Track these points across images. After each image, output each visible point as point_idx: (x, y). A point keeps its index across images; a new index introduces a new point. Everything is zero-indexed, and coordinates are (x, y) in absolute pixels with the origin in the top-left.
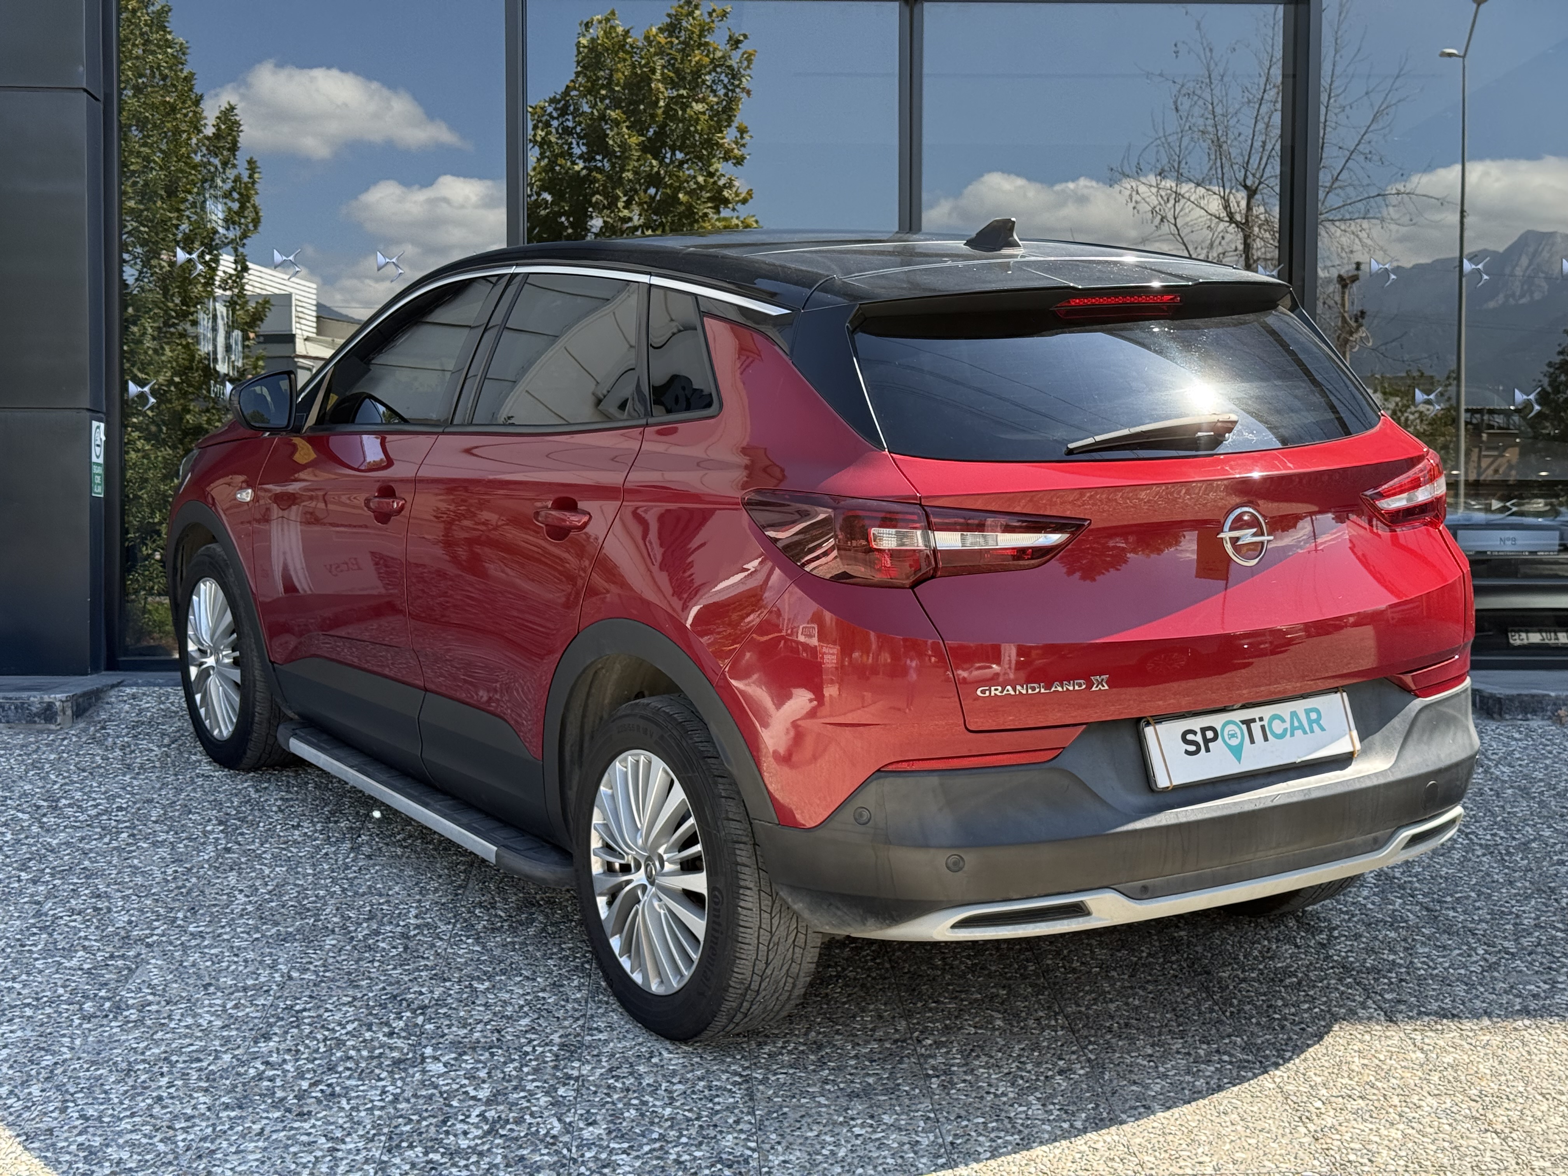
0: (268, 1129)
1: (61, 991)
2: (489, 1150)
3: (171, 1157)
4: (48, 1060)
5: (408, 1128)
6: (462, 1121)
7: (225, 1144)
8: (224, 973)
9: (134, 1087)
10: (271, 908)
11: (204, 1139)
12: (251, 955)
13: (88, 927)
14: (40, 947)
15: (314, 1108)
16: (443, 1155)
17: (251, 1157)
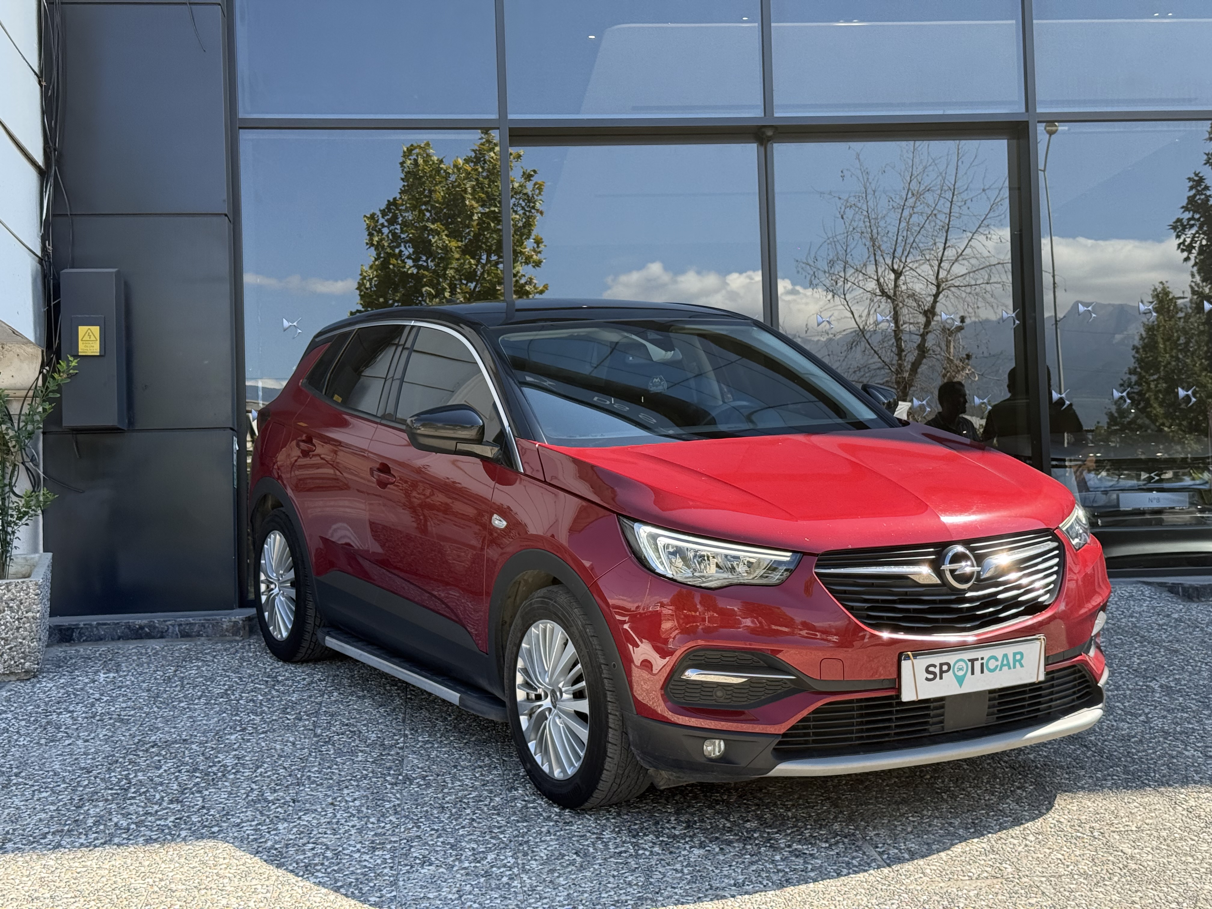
0: (552, 831)
1: (365, 772)
2: (694, 834)
3: (502, 845)
4: (387, 805)
5: (636, 827)
6: (668, 822)
7: (530, 838)
8: (460, 760)
9: (452, 814)
10: (463, 727)
11: (517, 836)
12: (469, 751)
13: (354, 741)
14: (332, 752)
15: (571, 819)
16: (668, 837)
17: (551, 843)
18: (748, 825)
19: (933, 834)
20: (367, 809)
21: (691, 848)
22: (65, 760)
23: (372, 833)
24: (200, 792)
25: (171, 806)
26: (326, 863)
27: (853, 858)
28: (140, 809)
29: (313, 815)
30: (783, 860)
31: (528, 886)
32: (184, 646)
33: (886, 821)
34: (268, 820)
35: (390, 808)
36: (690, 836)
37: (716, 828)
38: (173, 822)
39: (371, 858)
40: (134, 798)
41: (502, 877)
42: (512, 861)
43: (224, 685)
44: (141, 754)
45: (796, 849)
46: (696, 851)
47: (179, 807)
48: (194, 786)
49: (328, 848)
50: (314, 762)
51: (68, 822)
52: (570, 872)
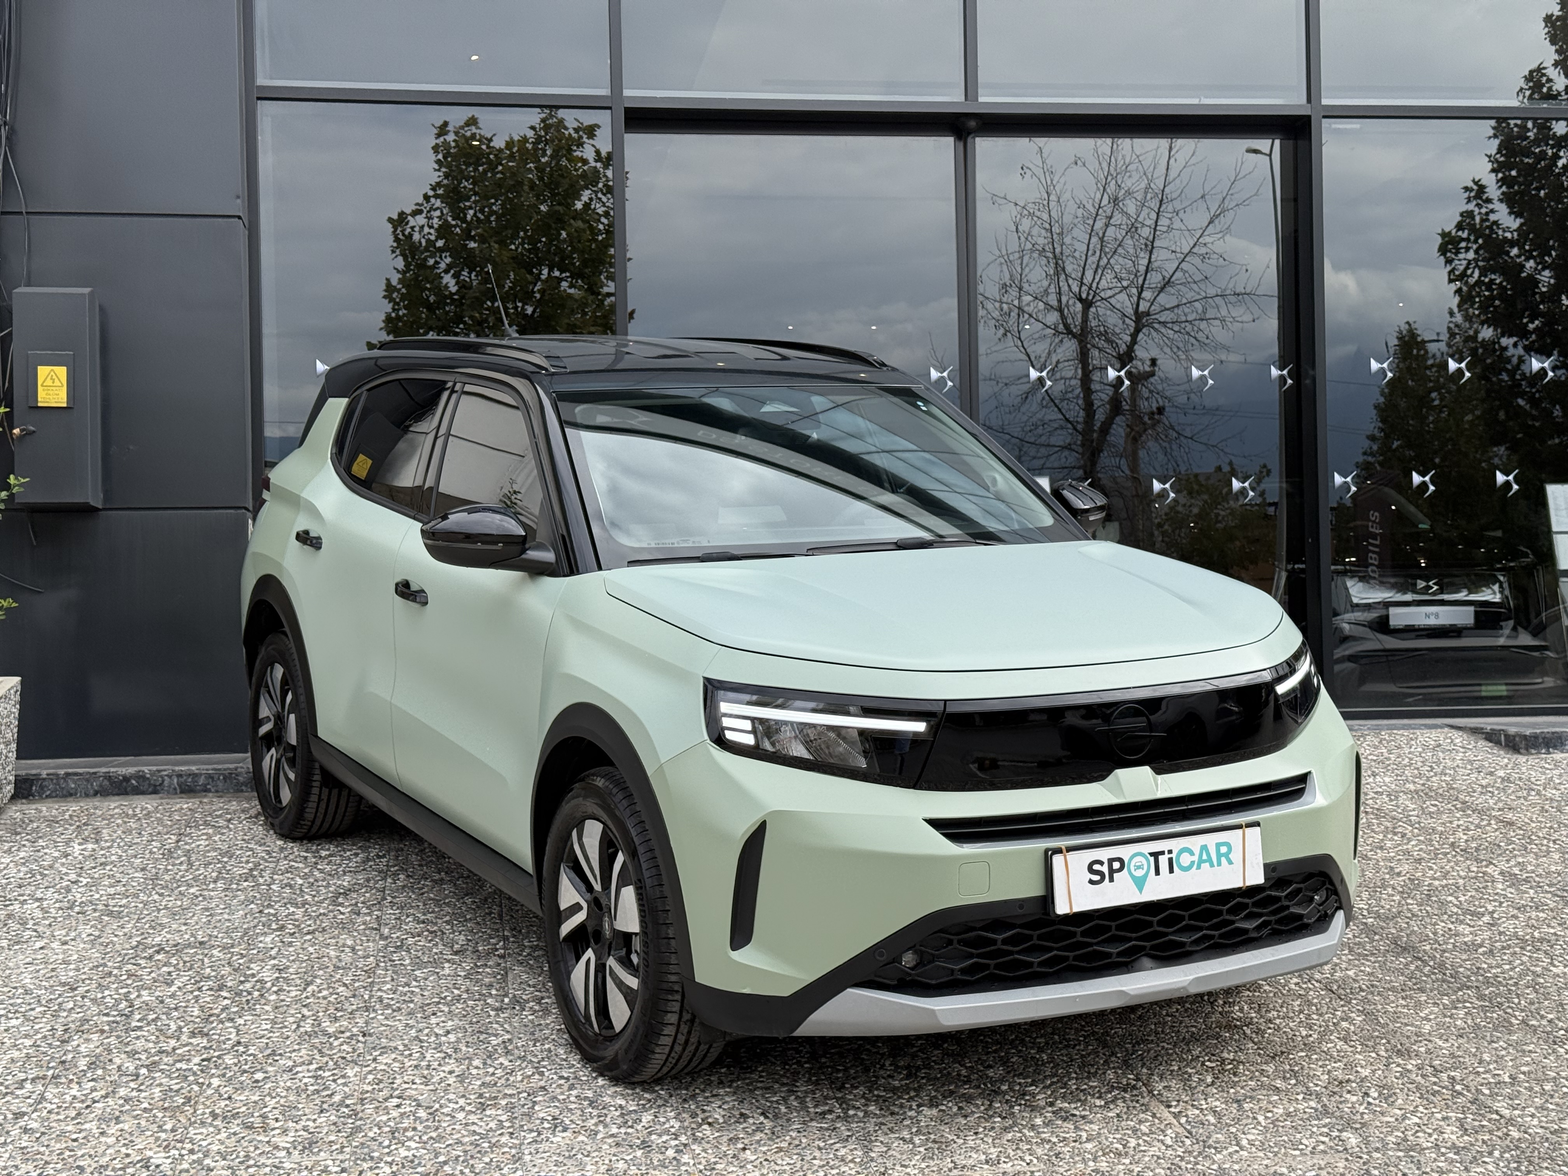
18: (991, 1073)
19: (1242, 1088)
20: (467, 1046)
21: (919, 1106)
22: (38, 971)
23: (479, 1083)
24: (232, 1020)
25: (194, 1041)
26: (420, 1128)
27: (1140, 1122)
28: (151, 1045)
29: (393, 1056)
30: (1046, 1125)
31: (704, 1161)
32: (185, 804)
33: (1176, 1068)
34: (331, 1063)
35: (498, 1045)
36: (915, 1090)
37: (948, 1078)
38: (199, 1065)
39: (481, 1119)
40: (140, 1028)
41: (667, 1149)
42: (677, 1125)
43: (247, 862)
44: (142, 962)
45: (1061, 1109)
46: (926, 1111)
47: (205, 1042)
48: (223, 1010)
49: (419, 1105)
50: (385, 976)
51: (51, 1065)
52: (758, 1142)
